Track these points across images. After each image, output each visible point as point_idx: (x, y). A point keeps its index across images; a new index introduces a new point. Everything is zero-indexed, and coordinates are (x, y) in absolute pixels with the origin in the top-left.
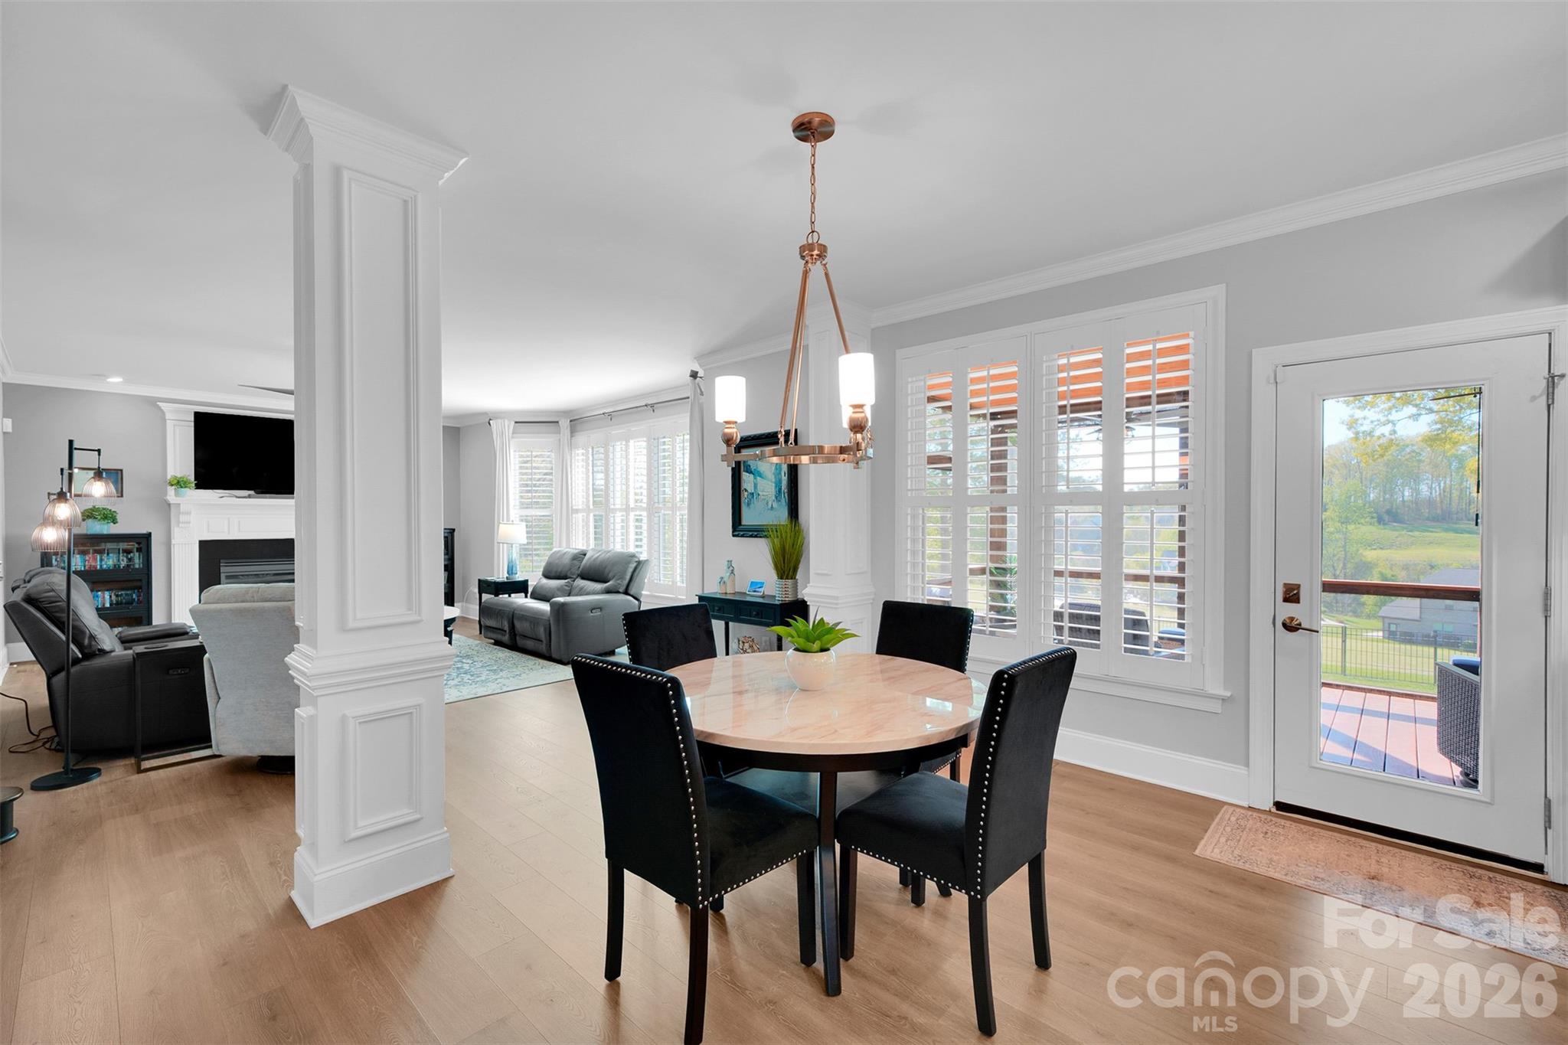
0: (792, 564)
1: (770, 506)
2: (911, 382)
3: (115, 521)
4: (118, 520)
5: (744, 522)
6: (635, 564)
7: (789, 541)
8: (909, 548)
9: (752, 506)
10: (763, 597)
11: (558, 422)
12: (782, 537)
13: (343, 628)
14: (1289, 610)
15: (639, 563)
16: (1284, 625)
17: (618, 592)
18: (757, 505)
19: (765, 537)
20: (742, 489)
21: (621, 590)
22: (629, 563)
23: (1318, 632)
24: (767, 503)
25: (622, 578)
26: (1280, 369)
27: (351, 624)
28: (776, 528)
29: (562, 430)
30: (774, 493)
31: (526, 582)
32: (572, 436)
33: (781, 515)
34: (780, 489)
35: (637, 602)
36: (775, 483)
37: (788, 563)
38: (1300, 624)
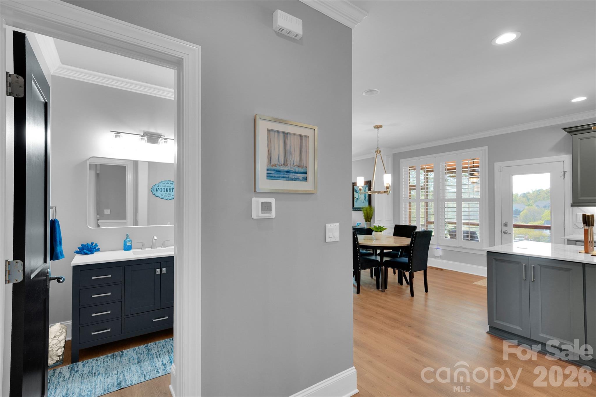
0: (370, 218)
1: (363, 202)
2: (404, 169)
5: (355, 206)
7: (369, 212)
8: (404, 210)
9: (357, 202)
10: (361, 227)
12: (367, 210)
14: (505, 228)
16: (504, 233)
18: (359, 201)
19: (362, 210)
20: (354, 197)
23: (511, 234)
24: (362, 201)
26: (501, 168)
28: (365, 208)
30: (364, 198)
33: (366, 204)
34: (366, 197)
36: (364, 195)
37: (369, 218)
38: (508, 232)
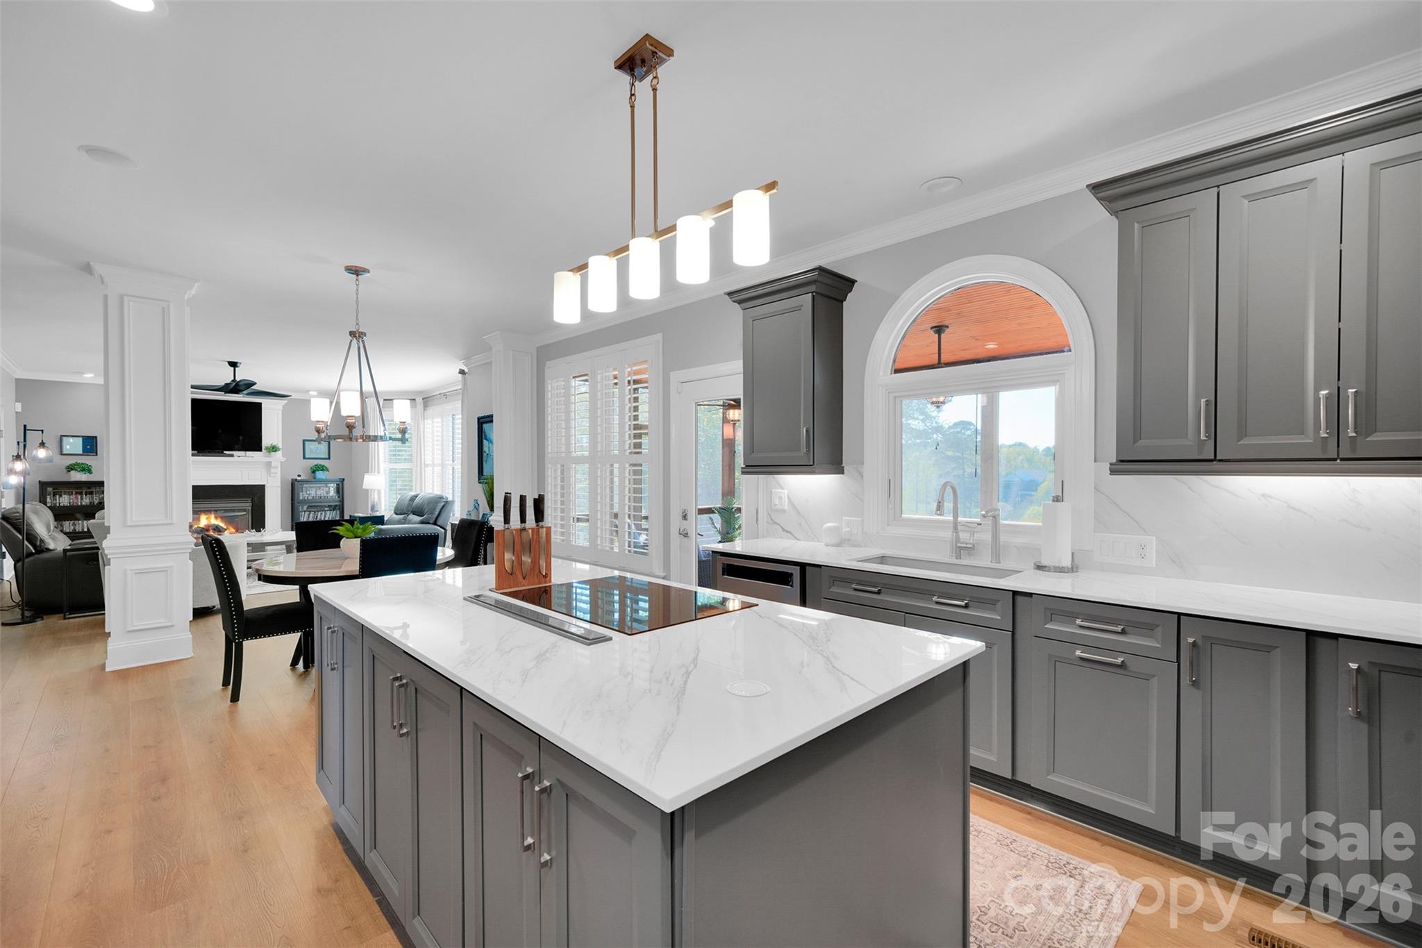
3: (90, 472)
4: (93, 472)
6: (443, 504)
11: (415, 400)
13: (125, 525)
14: (685, 525)
15: (447, 502)
17: (429, 523)
21: (431, 522)
22: (438, 502)
25: (432, 513)
27: (129, 523)
29: (418, 406)
31: (383, 516)
32: (424, 410)
35: (443, 531)
38: (688, 533)
